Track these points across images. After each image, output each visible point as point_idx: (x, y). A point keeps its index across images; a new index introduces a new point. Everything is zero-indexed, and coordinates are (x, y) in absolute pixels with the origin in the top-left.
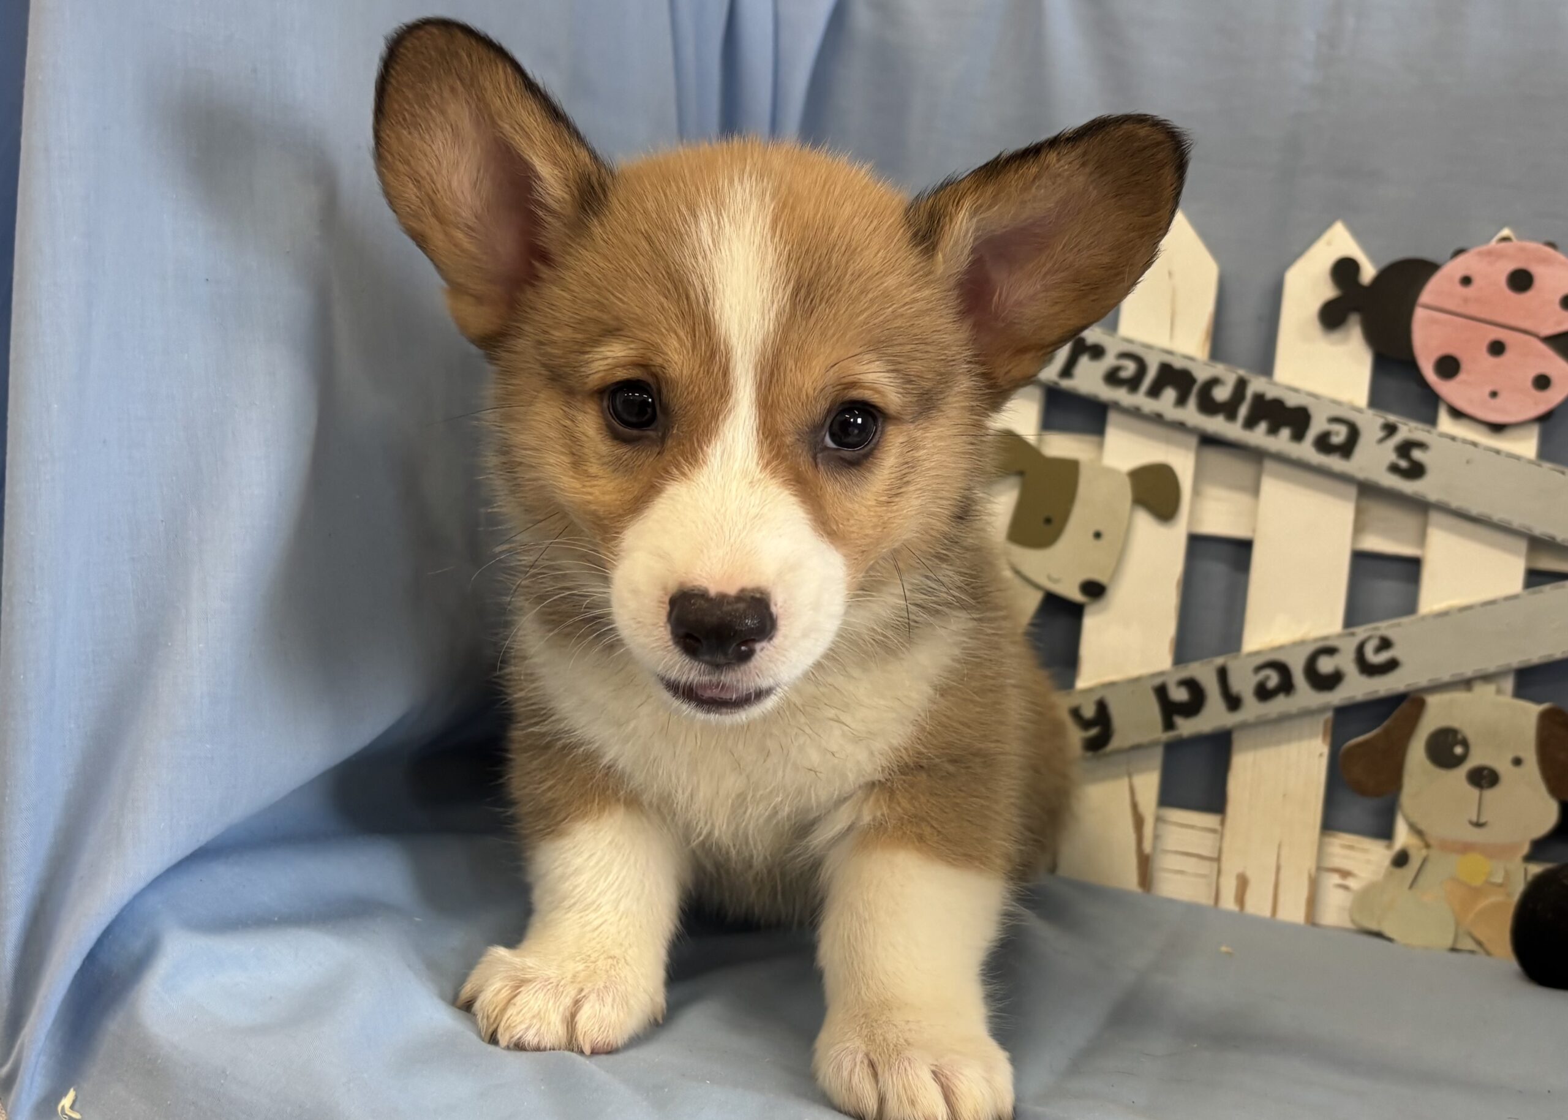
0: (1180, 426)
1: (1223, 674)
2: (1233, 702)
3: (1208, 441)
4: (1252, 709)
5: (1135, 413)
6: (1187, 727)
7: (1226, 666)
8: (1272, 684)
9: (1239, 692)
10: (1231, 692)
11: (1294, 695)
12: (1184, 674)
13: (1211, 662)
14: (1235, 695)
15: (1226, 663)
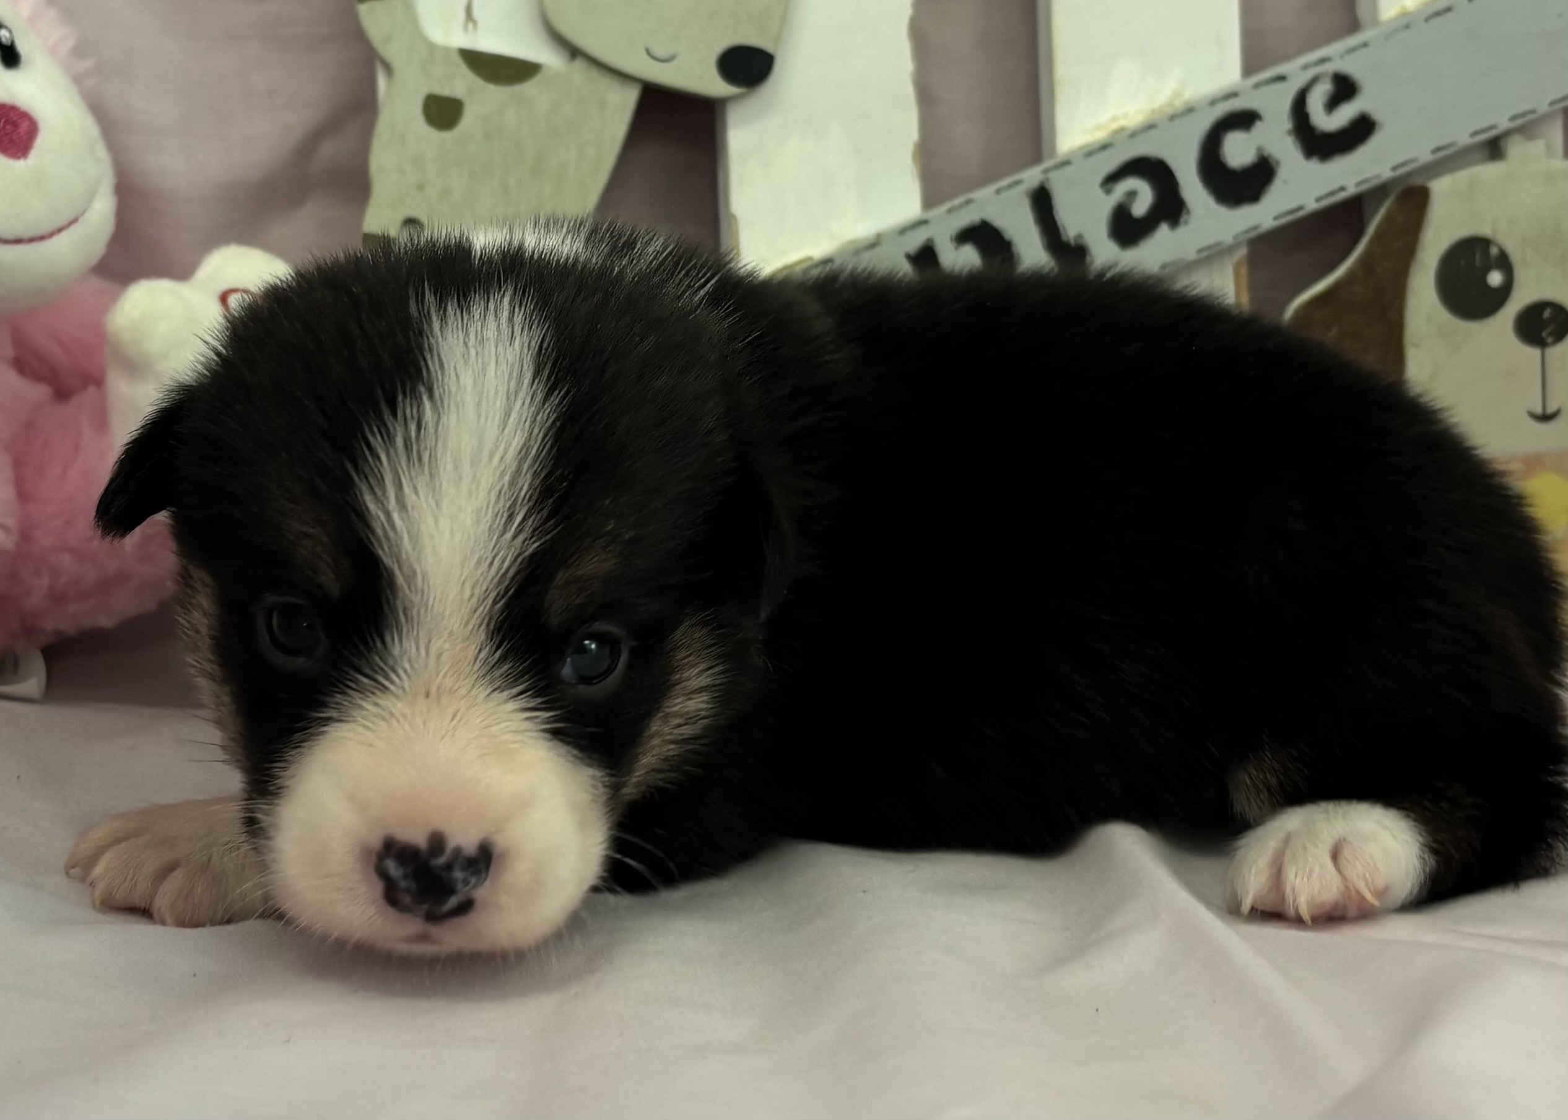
1: (1042, 202)
7: (1047, 186)
8: (1141, 207)
9: (1080, 236)
10: (1064, 238)
11: (1186, 223)
12: (968, 218)
13: (1018, 182)
14: (1072, 242)
15: (1048, 179)
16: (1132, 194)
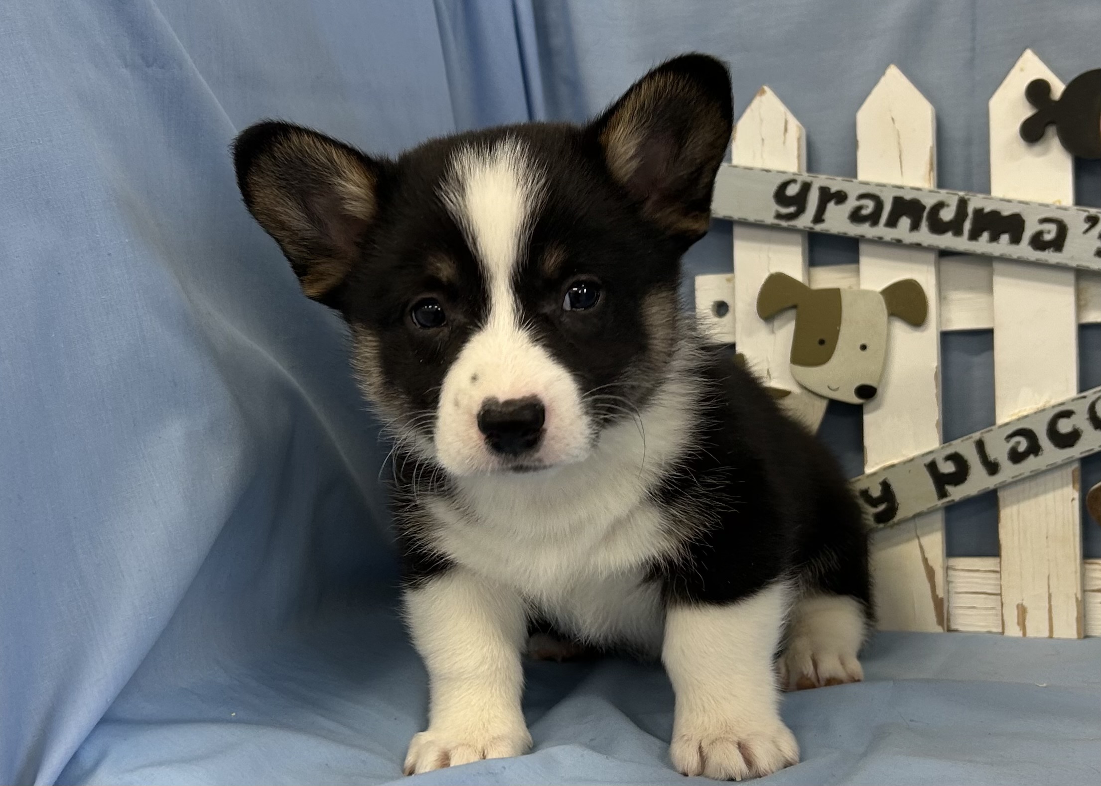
0: (918, 246)
1: (980, 445)
2: (992, 468)
3: (944, 254)
4: (1008, 471)
5: (879, 241)
6: (957, 493)
7: (983, 439)
8: (1022, 448)
9: (996, 459)
10: (989, 460)
11: (1041, 455)
12: (950, 451)
13: (971, 438)
14: (993, 462)
15: (983, 437)
16: (1018, 443)
